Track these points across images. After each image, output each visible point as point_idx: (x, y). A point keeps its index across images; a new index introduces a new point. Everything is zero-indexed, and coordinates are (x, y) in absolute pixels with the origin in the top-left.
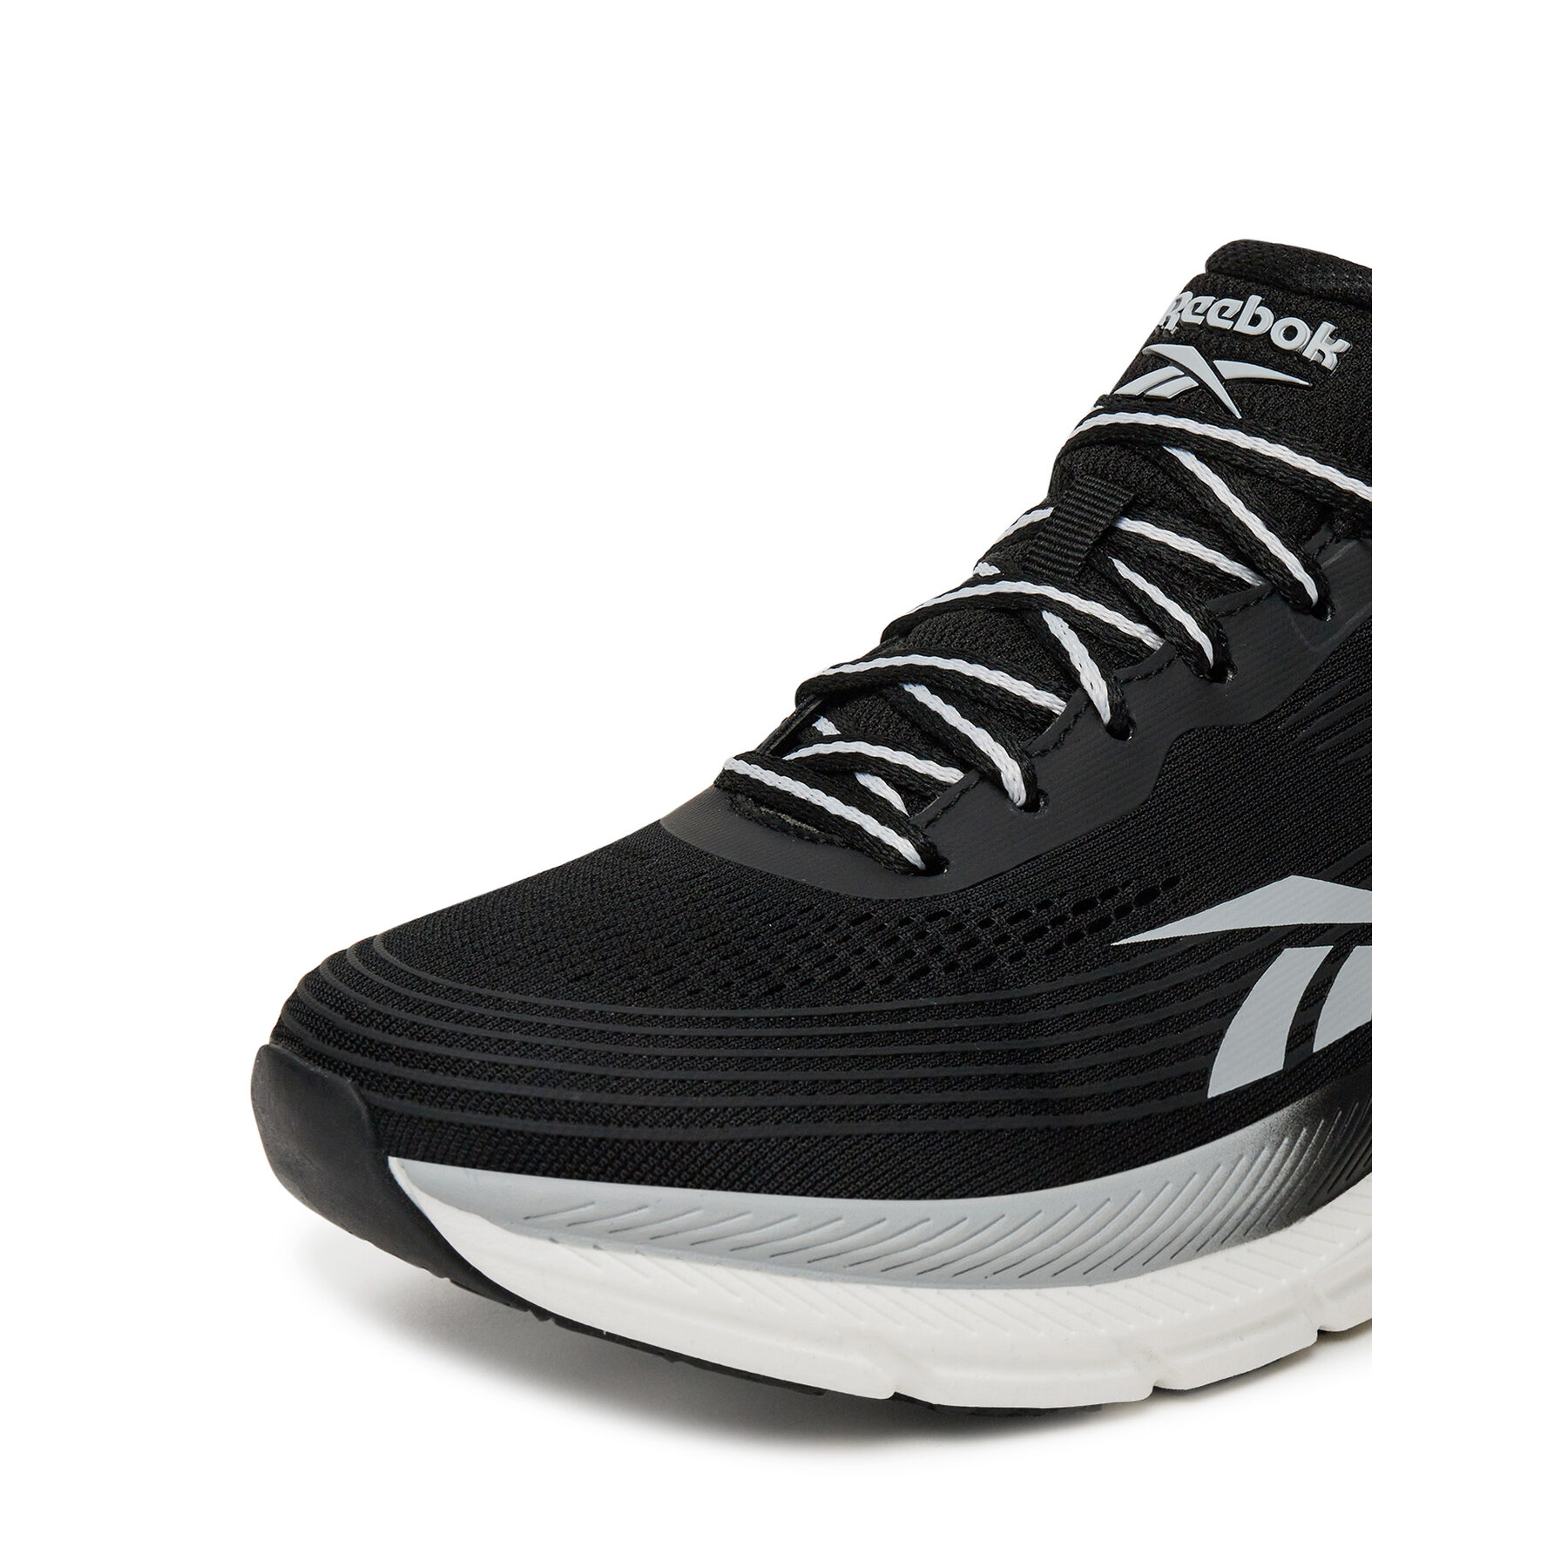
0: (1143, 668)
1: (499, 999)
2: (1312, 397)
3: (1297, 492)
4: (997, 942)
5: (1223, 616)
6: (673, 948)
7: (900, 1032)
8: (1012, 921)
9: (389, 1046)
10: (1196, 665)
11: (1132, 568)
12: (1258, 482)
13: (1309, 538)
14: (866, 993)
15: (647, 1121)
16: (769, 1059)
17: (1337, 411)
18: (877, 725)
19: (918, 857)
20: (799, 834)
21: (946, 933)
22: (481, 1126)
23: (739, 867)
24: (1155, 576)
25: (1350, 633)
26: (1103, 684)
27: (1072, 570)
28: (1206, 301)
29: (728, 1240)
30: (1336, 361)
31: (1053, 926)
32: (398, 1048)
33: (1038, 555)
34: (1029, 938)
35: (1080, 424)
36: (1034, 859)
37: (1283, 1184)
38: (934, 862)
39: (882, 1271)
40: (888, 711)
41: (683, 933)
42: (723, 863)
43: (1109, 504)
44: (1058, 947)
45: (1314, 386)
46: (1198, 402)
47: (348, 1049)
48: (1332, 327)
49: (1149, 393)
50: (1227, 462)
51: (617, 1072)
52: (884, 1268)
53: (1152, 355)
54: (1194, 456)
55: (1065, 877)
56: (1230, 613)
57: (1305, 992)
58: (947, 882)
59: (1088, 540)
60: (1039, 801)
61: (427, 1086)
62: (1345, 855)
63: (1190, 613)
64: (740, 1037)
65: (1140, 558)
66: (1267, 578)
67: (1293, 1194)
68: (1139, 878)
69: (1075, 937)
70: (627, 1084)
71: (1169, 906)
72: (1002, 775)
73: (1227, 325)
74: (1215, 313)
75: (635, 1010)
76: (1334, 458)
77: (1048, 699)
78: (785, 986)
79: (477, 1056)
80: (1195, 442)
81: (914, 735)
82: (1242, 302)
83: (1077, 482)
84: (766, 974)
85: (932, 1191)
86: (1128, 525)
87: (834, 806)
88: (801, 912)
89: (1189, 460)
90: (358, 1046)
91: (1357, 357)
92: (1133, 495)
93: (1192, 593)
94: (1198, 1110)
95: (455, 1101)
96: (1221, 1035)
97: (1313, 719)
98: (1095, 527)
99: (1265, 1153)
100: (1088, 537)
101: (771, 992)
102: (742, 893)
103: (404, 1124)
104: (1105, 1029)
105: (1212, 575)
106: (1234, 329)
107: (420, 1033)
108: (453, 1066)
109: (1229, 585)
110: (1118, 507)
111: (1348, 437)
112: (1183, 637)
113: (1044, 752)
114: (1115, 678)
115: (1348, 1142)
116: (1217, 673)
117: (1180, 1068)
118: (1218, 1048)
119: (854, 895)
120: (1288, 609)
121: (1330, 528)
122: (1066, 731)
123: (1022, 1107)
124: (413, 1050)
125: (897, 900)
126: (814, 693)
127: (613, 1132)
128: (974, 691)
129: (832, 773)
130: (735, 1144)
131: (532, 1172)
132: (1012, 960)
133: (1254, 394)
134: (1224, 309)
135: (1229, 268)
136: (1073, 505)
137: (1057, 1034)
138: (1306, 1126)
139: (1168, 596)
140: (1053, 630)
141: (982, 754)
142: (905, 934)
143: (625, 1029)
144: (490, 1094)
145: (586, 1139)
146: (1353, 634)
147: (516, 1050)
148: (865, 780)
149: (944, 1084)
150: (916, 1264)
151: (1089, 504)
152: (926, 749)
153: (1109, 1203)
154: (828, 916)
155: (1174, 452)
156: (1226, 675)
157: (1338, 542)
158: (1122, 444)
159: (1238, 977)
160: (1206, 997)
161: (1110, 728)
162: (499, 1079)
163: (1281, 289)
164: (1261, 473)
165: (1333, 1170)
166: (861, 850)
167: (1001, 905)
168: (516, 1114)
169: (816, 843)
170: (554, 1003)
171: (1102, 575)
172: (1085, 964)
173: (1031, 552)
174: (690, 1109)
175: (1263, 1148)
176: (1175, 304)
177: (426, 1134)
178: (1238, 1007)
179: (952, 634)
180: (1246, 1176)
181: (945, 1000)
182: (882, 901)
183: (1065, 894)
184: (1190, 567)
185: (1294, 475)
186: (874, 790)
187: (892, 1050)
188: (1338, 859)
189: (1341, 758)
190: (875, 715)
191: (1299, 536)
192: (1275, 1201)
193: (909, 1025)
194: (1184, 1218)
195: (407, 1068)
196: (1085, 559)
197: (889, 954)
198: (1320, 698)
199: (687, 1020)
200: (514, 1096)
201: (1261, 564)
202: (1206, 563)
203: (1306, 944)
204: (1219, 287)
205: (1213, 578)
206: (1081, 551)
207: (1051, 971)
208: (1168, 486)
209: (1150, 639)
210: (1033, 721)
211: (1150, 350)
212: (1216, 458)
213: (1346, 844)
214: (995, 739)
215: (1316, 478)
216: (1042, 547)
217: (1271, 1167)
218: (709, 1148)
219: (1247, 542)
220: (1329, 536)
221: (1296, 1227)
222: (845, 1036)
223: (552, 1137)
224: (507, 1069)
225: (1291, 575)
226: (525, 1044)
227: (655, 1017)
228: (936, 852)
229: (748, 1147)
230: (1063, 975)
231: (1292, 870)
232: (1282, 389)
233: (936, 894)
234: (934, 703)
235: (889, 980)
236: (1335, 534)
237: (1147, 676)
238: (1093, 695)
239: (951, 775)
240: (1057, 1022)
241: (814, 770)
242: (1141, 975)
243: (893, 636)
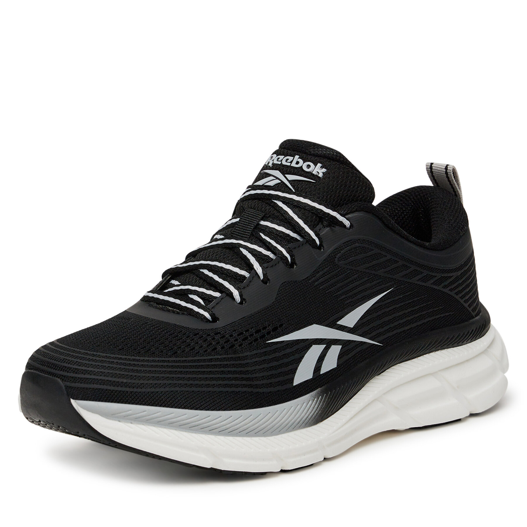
0: (271, 264)
1: (99, 355)
2: (316, 185)
3: (312, 213)
4: (235, 341)
5: (293, 249)
6: (145, 342)
7: (211, 365)
8: (238, 335)
9: (71, 368)
10: (286, 263)
11: (265, 235)
12: (301, 210)
13: (316, 227)
14: (200, 354)
15: (144, 387)
16: (176, 371)
17: (323, 189)
18: (192, 281)
19: (210, 317)
20: (174, 312)
21: (220, 338)
22: (99, 389)
23: (159, 321)
24: (272, 238)
25: (329, 254)
26: (261, 268)
27: (247, 236)
28: (281, 157)
29: (168, 421)
30: (322, 175)
31: (250, 337)
32: (74, 368)
33: (235, 232)
34: (244, 340)
35: (244, 193)
36: (243, 318)
37: (315, 411)
38: (215, 319)
39: (209, 431)
40: (195, 277)
41: (147, 338)
42: (153, 320)
43: (257, 217)
44: (251, 343)
45: (316, 182)
46: (281, 187)
47: (58, 370)
48: (321, 165)
49: (265, 184)
50: (291, 204)
51: (136, 374)
52: (210, 430)
53: (264, 173)
54: (281, 203)
55: (252, 323)
56: (295, 248)
57: (319, 358)
58: (219, 324)
59: (251, 227)
60: (243, 302)
61: (83, 379)
62: (328, 319)
63: (284, 248)
64: (168, 365)
65: (267, 232)
66: (305, 238)
67: (318, 415)
68: (272, 324)
69: (256, 340)
70: (138, 378)
71: (281, 332)
72: (233, 294)
73: (289, 164)
74: (285, 160)
75: (138, 358)
76: (323, 203)
77: (244, 273)
78: (178, 352)
79: (96, 370)
80: (282, 198)
81: (204, 284)
82: (293, 158)
83: (246, 211)
84: (172, 349)
85: (222, 408)
86: (263, 223)
87: (183, 304)
88: (179, 332)
89: (280, 204)
90: (61, 369)
91: (328, 174)
92: (264, 214)
93: (284, 242)
94: (291, 389)
95: (91, 382)
96: (297, 369)
97: (319, 279)
98: (253, 224)
99: (310, 402)
100: (251, 226)
101: (174, 353)
102: (161, 327)
103: (76, 390)
104: (266, 366)
105: (288, 237)
106: (291, 165)
107: (80, 364)
108: (89, 373)
109: (293, 240)
110: (260, 217)
111: (327, 197)
112: (282, 255)
113: (244, 288)
114: (263, 266)
115: (332, 401)
116: (292, 265)
117: (286, 377)
118: (296, 372)
119: (193, 328)
120: (311, 247)
121: (322, 224)
122: (250, 282)
123: (245, 386)
124: (78, 369)
125: (206, 329)
126: (169, 273)
127: (135, 390)
128: (221, 271)
129: (181, 295)
130: (168, 392)
131: (112, 402)
132: (239, 346)
133: (298, 185)
134: (287, 159)
135: (288, 147)
136: (246, 217)
137: (253, 367)
138: (321, 395)
139: (277, 243)
140: (244, 253)
141: (227, 288)
142: (209, 339)
143: (136, 363)
144: (101, 379)
145: (128, 392)
146: (330, 255)
147: (107, 368)
148: (191, 296)
149: (223, 379)
150: (218, 429)
151: (251, 217)
152: (209, 287)
153: (270, 414)
154: (187, 333)
155: (275, 201)
156: (294, 266)
157: (324, 228)
158: (259, 199)
159: (300, 353)
160: (292, 358)
161: (262, 281)
162: (103, 376)
163: (305, 154)
164: (302, 207)
165: (328, 409)
166: (193, 316)
167: (235, 331)
168: (108, 385)
169: (179, 314)
170: (115, 356)
171: (256, 237)
172: (259, 347)
173: (234, 231)
174: (156, 384)
175: (310, 401)
176: (270, 158)
177: (82, 392)
178: (301, 361)
179: (212, 255)
180: (305, 409)
181: (222, 356)
182: (201, 329)
183: (252, 328)
184: (282, 235)
185: (312, 208)
186: (194, 299)
187: (209, 370)
188: (327, 320)
189: (327, 291)
190: (191, 278)
191: (313, 226)
192: (313, 416)
193: (213, 363)
194: (290, 419)
195: (77, 374)
196: (251, 233)
197: (205, 344)
198: (321, 273)
199: (152, 361)
200: (108, 380)
201: (303, 234)
202: (287, 234)
203: (318, 344)
204: (285, 153)
205: (289, 238)
206: (250, 231)
207: (250, 349)
208: (274, 211)
209: (272, 256)
210: (239, 279)
211: (264, 172)
212: (288, 203)
213: (329, 316)
214: (230, 284)
215: (318, 209)
216: (237, 230)
217: (312, 406)
218: (161, 393)
219: (299, 227)
220: (322, 226)
221: (318, 425)
222: (196, 366)
223: (119, 391)
224: (105, 373)
225: (312, 237)
226: (109, 367)
227: (144, 360)
228: (215, 316)
229: (172, 393)
230: (254, 350)
231: (314, 323)
232: (307, 183)
233: (216, 327)
234: (210, 274)
235: (206, 351)
236: (323, 226)
237: (272, 266)
238: (258, 271)
239: (217, 294)
240: (253, 363)
241: (175, 294)
242: (275, 351)
243: (190, 257)
